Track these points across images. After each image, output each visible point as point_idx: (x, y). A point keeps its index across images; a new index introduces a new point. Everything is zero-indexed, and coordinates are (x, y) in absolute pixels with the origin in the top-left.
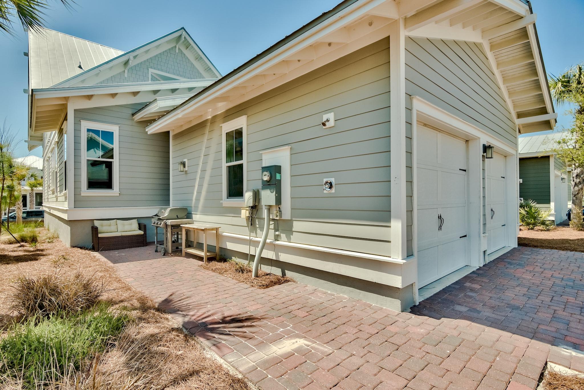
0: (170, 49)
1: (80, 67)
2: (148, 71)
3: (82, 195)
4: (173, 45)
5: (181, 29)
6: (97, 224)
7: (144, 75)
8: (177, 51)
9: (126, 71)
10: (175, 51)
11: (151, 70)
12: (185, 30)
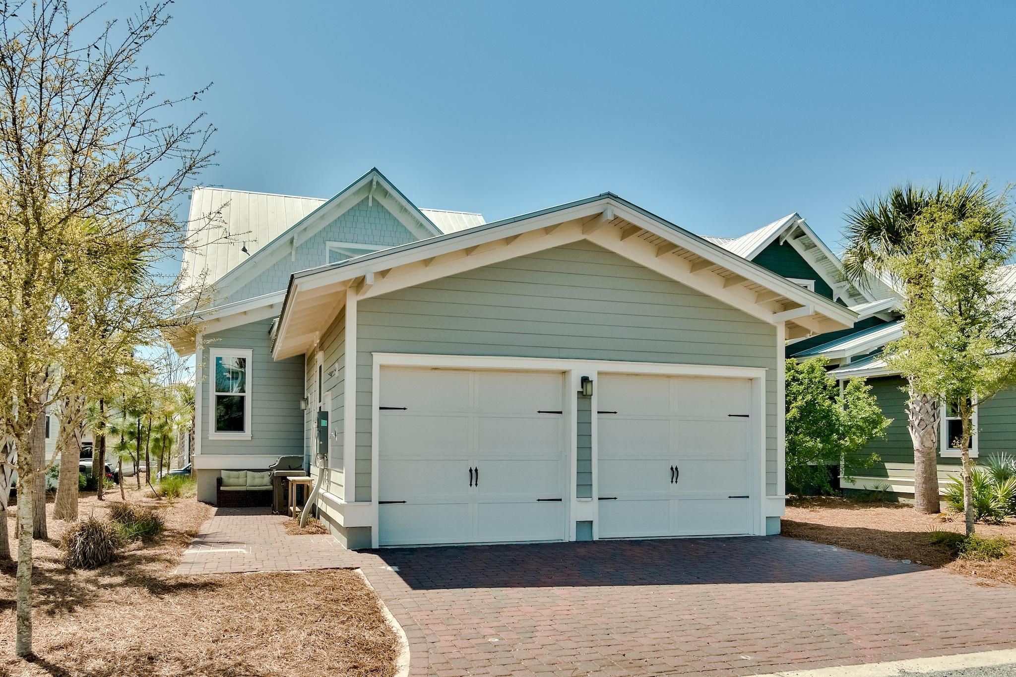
0: (358, 204)
1: (244, 250)
2: (325, 246)
3: (210, 438)
4: (362, 197)
5: (372, 170)
6: (224, 474)
7: (320, 254)
8: (370, 204)
9: (293, 253)
10: (368, 205)
11: (329, 244)
12: (377, 171)
